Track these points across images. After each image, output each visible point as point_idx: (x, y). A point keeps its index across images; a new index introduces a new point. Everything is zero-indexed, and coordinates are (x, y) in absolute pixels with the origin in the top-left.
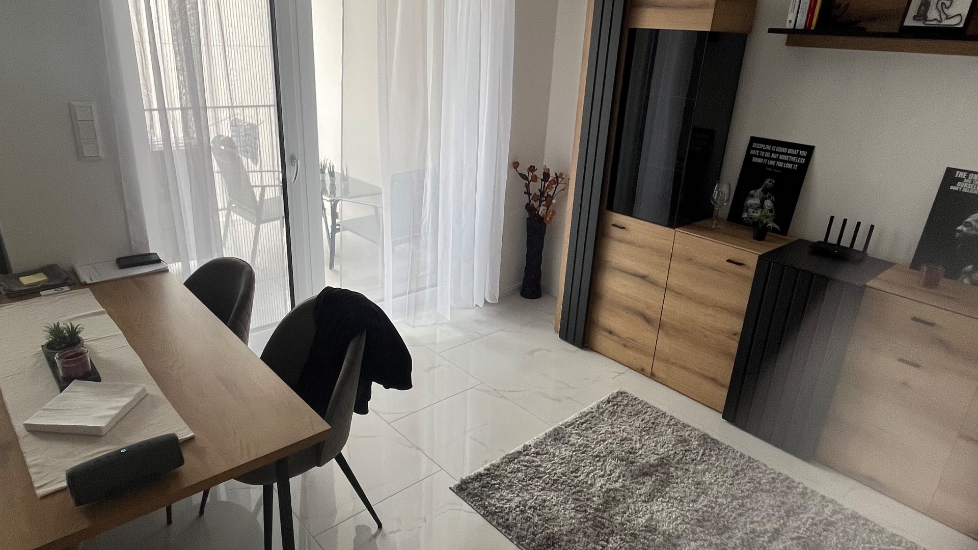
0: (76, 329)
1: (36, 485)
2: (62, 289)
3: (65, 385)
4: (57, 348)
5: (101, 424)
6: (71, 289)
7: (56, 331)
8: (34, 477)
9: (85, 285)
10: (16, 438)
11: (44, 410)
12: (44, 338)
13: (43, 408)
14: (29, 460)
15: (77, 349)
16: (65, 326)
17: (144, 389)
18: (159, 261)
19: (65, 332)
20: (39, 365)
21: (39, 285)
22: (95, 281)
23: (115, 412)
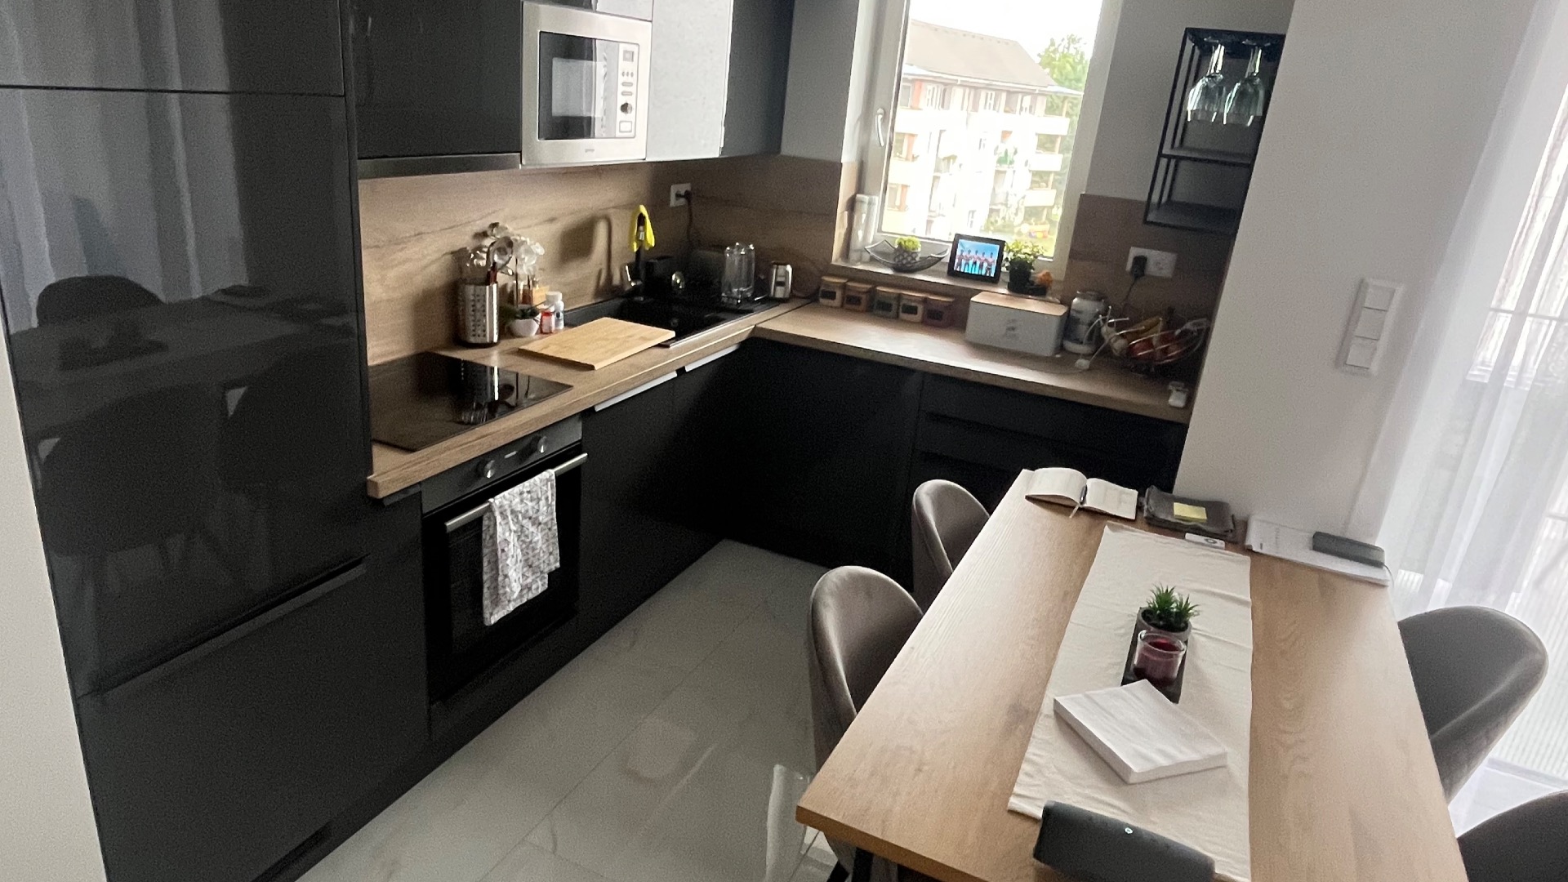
0: (1191, 608)
1: (1016, 789)
2: (1215, 542)
3: (1132, 679)
4: (1153, 622)
5: (1136, 766)
6: (1226, 548)
7: (1164, 599)
8: (1021, 777)
9: (1248, 551)
10: (1038, 712)
11: (1088, 697)
12: (1147, 600)
13: (1087, 693)
14: (1031, 750)
15: (1174, 638)
16: (1178, 598)
17: (1223, 756)
18: (1378, 564)
19: (1174, 605)
20: (1123, 631)
21: (1190, 524)
22: (1264, 551)
23: (1163, 762)
